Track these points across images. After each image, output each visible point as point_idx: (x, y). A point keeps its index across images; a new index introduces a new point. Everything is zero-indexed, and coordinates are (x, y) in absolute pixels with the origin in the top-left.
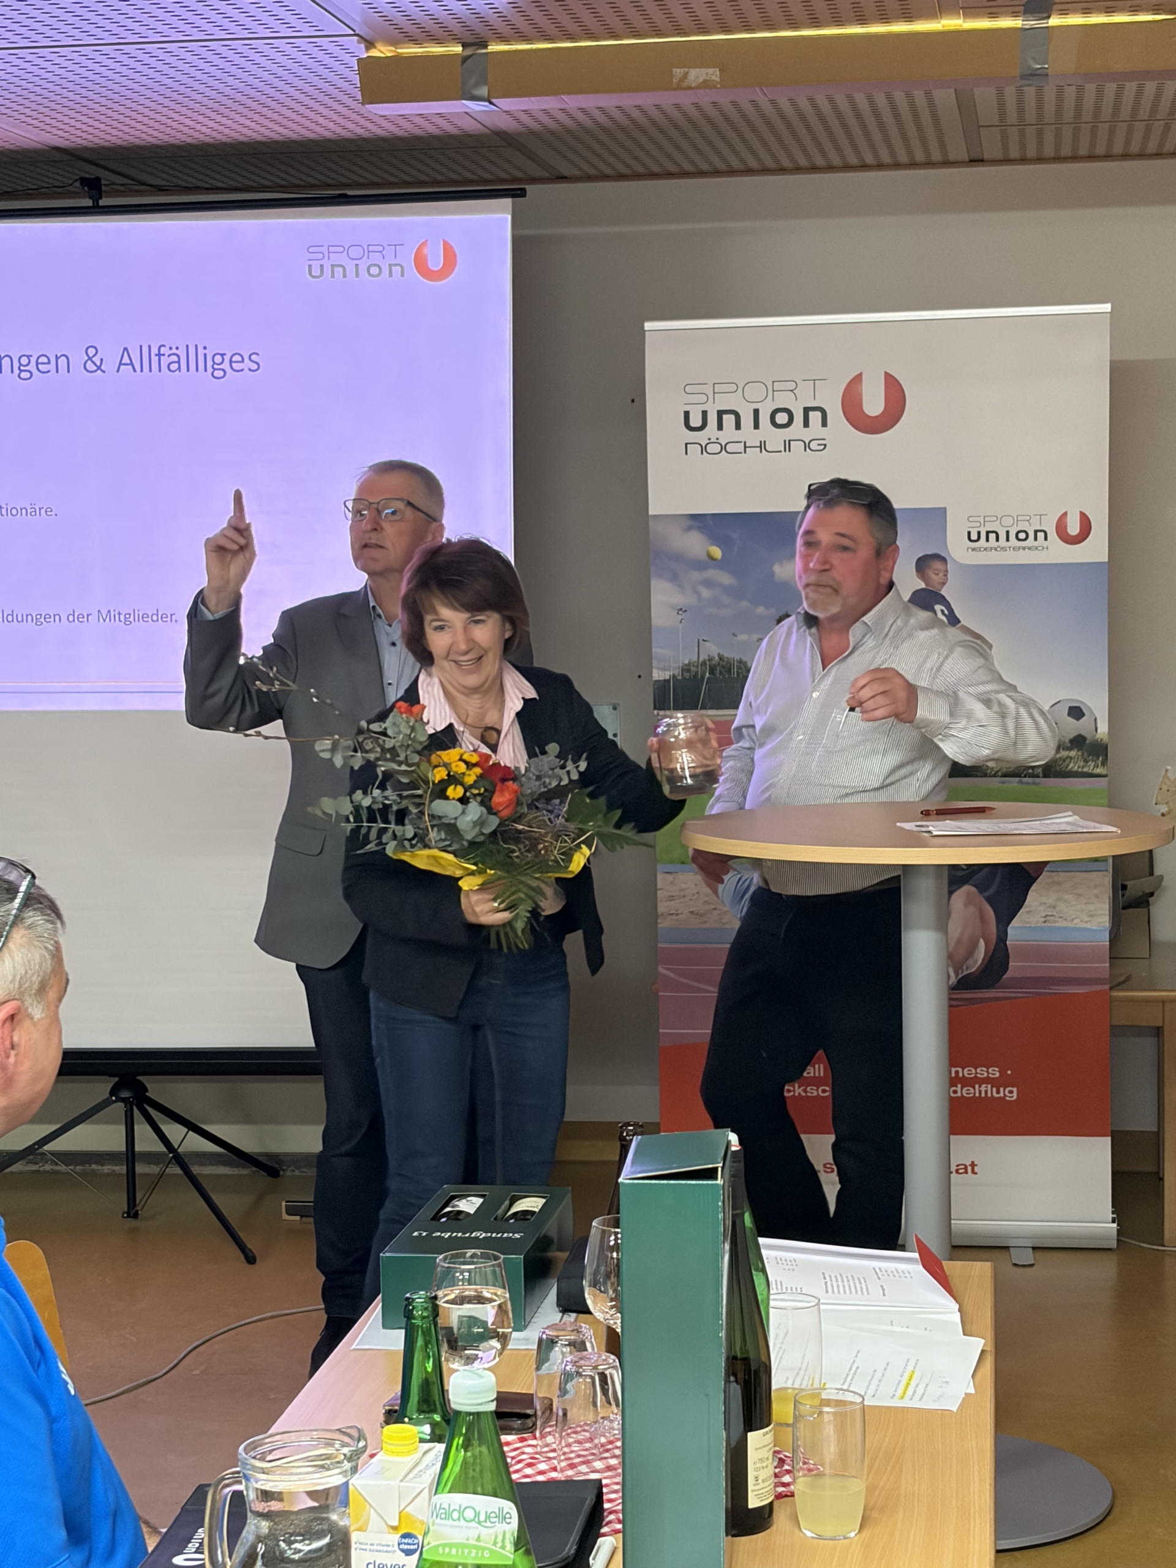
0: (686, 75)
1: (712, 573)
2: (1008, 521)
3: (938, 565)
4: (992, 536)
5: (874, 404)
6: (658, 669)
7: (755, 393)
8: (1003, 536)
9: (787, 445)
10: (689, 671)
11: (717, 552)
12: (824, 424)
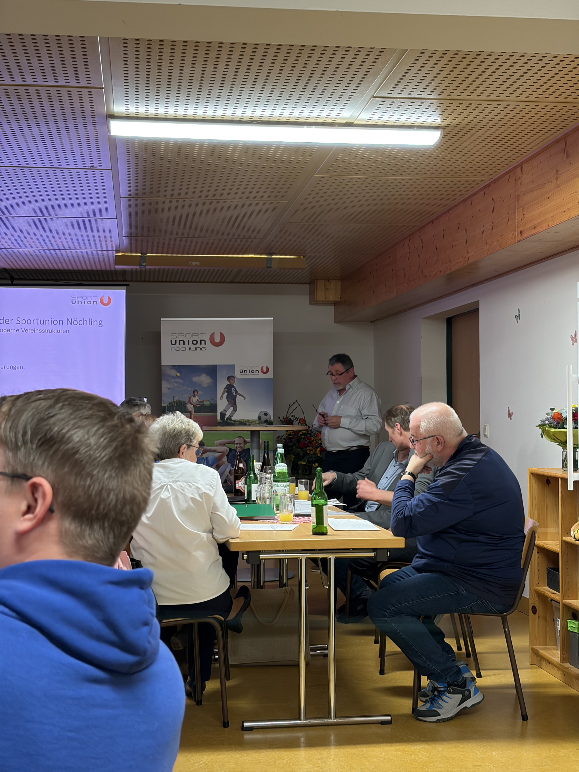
0: (192, 263)
1: (177, 380)
2: (249, 368)
3: (232, 378)
4: (246, 372)
5: (217, 339)
6: (163, 403)
7: (188, 336)
8: (248, 372)
9: (196, 349)
10: (171, 404)
11: (178, 374)
12: (205, 344)
